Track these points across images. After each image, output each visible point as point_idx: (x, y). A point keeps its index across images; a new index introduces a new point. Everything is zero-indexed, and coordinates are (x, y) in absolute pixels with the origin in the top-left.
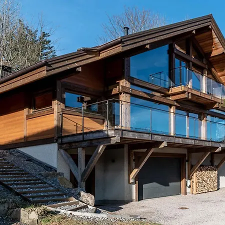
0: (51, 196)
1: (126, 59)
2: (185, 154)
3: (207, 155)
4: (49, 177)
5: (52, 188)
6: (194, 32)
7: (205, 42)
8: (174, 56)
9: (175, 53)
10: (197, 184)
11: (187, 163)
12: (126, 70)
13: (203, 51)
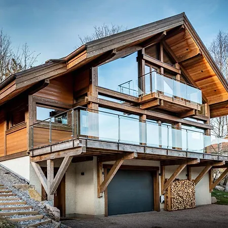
0: (18, 208)
1: (93, 69)
2: (158, 167)
3: (183, 168)
4: (22, 190)
5: (20, 201)
6: (165, 33)
7: (178, 46)
8: (143, 62)
9: (144, 59)
10: (172, 199)
11: (160, 177)
12: (93, 80)
13: (175, 55)
